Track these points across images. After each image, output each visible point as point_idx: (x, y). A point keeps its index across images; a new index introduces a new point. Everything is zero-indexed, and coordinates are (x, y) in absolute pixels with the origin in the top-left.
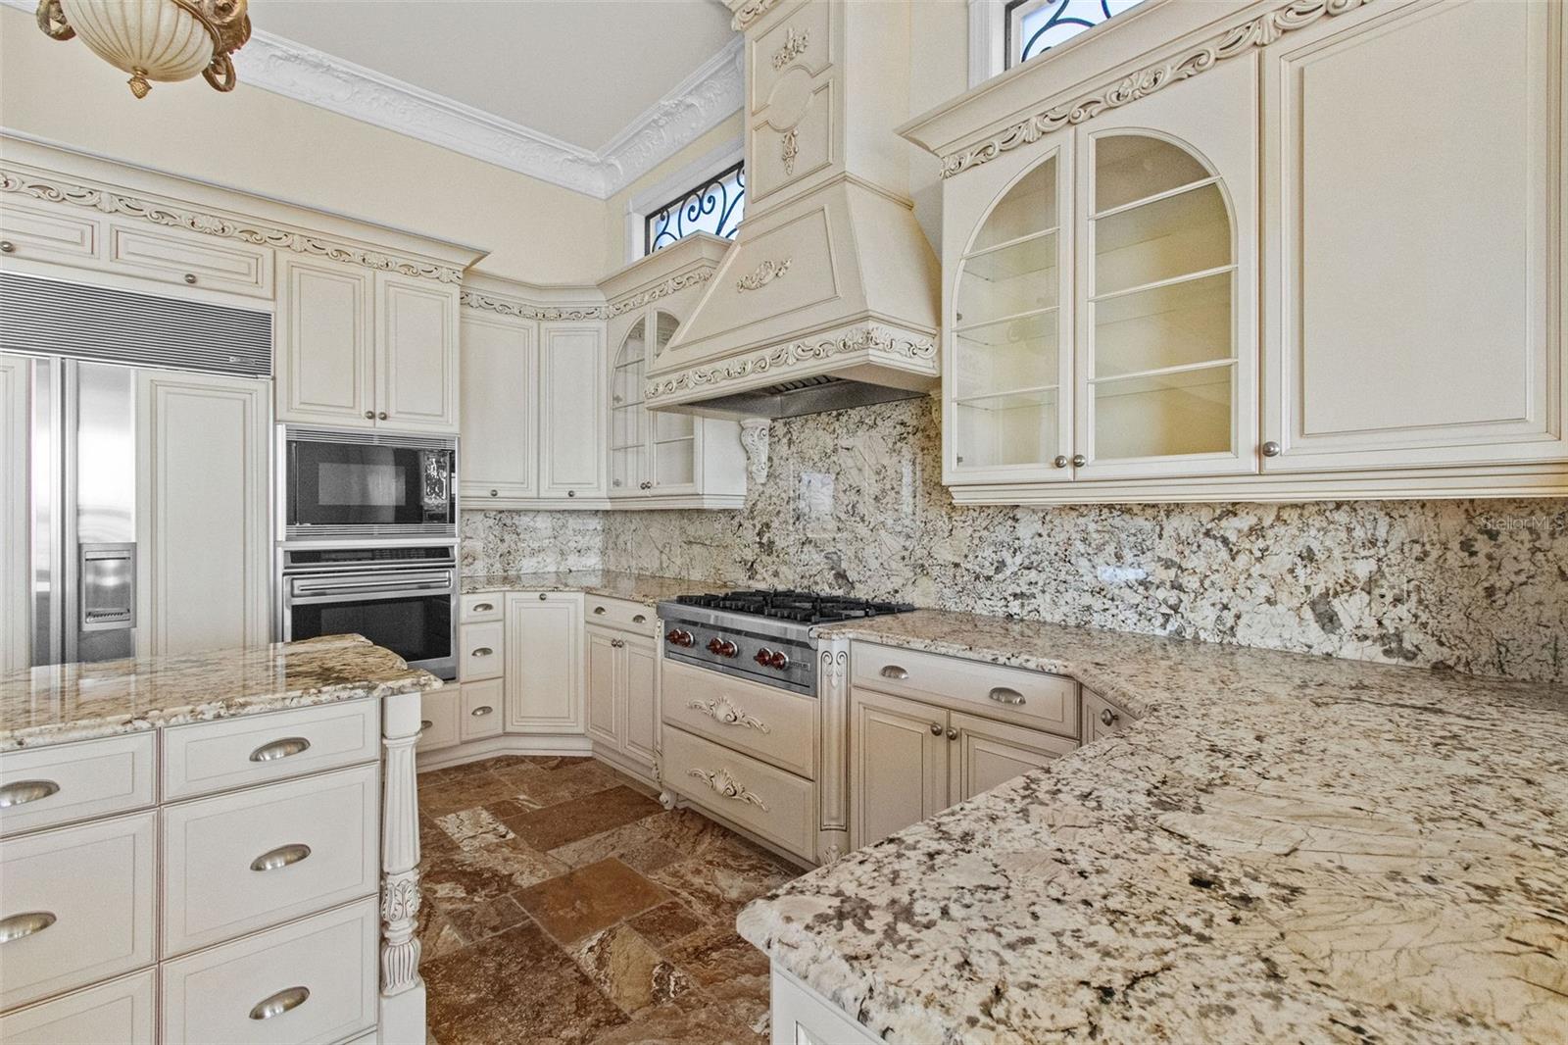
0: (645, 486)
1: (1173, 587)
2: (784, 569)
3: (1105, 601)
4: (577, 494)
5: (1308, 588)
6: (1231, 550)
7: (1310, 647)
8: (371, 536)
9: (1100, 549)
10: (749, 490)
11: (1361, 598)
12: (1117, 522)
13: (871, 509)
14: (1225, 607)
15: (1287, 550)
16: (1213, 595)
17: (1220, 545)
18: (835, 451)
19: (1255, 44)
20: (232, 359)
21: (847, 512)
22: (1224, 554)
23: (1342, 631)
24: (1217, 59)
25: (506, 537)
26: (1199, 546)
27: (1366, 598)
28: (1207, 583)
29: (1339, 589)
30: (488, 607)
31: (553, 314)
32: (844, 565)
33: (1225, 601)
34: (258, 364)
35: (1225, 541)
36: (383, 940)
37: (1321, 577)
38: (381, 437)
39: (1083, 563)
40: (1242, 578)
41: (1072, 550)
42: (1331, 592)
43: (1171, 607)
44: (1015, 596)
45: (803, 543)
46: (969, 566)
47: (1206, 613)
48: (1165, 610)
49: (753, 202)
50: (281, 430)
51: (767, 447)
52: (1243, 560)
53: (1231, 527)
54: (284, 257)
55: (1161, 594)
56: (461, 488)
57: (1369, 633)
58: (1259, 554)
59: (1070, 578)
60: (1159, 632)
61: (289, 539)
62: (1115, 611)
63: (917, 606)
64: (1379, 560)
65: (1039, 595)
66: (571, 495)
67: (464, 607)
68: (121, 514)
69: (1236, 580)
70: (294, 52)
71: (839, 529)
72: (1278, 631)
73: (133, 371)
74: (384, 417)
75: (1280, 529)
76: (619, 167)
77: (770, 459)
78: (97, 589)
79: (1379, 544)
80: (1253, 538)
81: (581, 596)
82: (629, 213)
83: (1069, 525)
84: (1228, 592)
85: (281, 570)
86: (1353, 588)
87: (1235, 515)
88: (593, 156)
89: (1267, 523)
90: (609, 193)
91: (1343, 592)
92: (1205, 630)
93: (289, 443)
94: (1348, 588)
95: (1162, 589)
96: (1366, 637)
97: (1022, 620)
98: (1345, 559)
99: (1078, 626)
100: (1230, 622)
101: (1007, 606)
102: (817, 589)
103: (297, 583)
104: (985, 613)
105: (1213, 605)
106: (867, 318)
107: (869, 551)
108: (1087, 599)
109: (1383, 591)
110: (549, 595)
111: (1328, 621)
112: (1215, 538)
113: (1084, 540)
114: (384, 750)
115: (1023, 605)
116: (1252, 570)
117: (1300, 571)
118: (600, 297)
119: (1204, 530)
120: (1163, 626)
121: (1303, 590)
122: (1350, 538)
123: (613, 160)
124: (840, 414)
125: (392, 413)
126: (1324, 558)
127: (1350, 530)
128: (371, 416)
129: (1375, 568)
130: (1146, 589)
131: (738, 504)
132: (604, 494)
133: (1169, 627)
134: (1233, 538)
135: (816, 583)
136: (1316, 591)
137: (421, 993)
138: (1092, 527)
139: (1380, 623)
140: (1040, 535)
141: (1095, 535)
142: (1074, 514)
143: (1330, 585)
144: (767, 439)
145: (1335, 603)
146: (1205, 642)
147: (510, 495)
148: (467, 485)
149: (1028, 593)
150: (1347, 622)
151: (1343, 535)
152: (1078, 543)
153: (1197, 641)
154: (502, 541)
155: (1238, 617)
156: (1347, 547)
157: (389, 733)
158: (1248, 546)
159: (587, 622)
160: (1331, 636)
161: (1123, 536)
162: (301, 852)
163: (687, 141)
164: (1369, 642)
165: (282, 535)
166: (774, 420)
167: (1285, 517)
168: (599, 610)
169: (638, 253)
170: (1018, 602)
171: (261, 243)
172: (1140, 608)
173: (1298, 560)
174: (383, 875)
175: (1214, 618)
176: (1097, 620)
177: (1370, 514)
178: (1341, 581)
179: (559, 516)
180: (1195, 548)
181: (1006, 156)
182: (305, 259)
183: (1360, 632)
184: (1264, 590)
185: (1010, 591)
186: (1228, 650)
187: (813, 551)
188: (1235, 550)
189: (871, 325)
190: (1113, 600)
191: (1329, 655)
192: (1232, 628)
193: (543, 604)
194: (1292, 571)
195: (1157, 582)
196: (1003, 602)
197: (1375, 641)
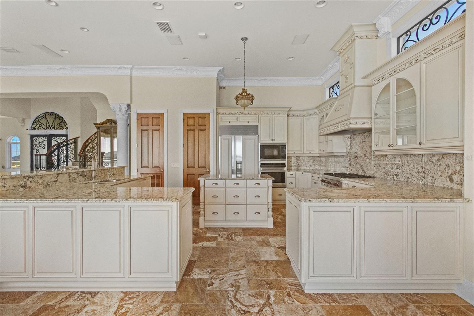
0: (324, 151)
1: (424, 173)
2: (353, 169)
3: (411, 176)
4: (311, 153)
5: (448, 173)
6: (434, 164)
7: (448, 186)
8: (272, 161)
9: (410, 164)
10: (347, 151)
11: (457, 175)
12: (413, 158)
13: (369, 155)
14: (433, 177)
15: (444, 164)
16: (431, 175)
17: (432, 163)
18: (362, 142)
19: (420, 60)
20: (253, 133)
21: (364, 156)
22: (433, 165)
23: (454, 183)
24: (415, 63)
25: (298, 162)
26: (428, 164)
27: (458, 175)
28: (430, 172)
29: (453, 173)
30: (292, 175)
31: (307, 115)
32: (364, 168)
33: (433, 176)
34: (256, 134)
35: (433, 162)
36: (268, 211)
37: (450, 170)
38: (274, 144)
39: (407, 167)
40: (436, 171)
41: (405, 165)
42: (452, 174)
43: (423, 177)
44: (395, 175)
45: (356, 163)
46: (387, 168)
47: (429, 178)
48: (422, 178)
49: (341, 91)
50: (259, 143)
51: (350, 142)
52: (436, 166)
53: (434, 159)
54: (260, 116)
55: (421, 174)
56: (287, 152)
57: (459, 183)
58: (439, 165)
59: (405, 171)
60: (421, 183)
61: (260, 161)
62: (413, 178)
63: (377, 177)
64: (461, 166)
65: (399, 175)
66: (310, 153)
67: (288, 174)
68: (240, 157)
69: (435, 171)
70: (261, 79)
71: (363, 160)
72: (443, 182)
73: (242, 137)
74: (274, 140)
75: (443, 160)
76: (323, 78)
77: (350, 144)
78: (238, 169)
79: (461, 163)
80: (438, 162)
81: (310, 173)
82: (325, 89)
83: (405, 159)
84: (434, 174)
85: (259, 166)
86: (456, 173)
87: (435, 156)
88: (317, 77)
89: (440, 158)
90: (322, 84)
91: (454, 174)
92: (429, 182)
93: (260, 146)
94: (455, 173)
95: (421, 173)
96: (458, 184)
97: (396, 180)
98: (455, 166)
99: (406, 182)
100: (434, 181)
101: (393, 177)
102: (359, 173)
103: (262, 168)
104: (390, 179)
105: (431, 177)
106: (350, 119)
107: (368, 165)
108: (408, 176)
109: (461, 173)
110: (304, 173)
111: (452, 180)
112: (431, 162)
113: (407, 162)
114: (268, 187)
115: (396, 177)
116: (438, 169)
117: (446, 169)
118: (316, 110)
119: (429, 160)
120: (422, 182)
121: (447, 173)
122: (456, 161)
123: (321, 77)
124: (363, 134)
125: (275, 139)
126: (451, 166)
127: (455, 160)
128: (272, 140)
129: (460, 168)
130: (419, 173)
131: (344, 155)
132: (317, 152)
133: (423, 182)
134: (434, 162)
135: (359, 172)
136: (450, 173)
137: (273, 218)
138: (409, 159)
139: (461, 181)
140: (400, 161)
141: (409, 161)
142: (406, 156)
143: (452, 172)
144: (350, 140)
145: (453, 176)
146: (429, 185)
147: (298, 153)
148: (288, 151)
149: (397, 174)
150: (455, 180)
151: (454, 161)
152: (406, 163)
153: (428, 185)
154: (297, 162)
155: (435, 179)
156: (455, 164)
157: (269, 184)
158: (437, 163)
159: (311, 179)
160: (452, 184)
161: (414, 161)
162: (259, 197)
163: (336, 72)
164: (459, 185)
165: (259, 161)
166: (351, 135)
167: (444, 157)
168: (313, 176)
169: (327, 97)
170: (395, 176)
171: (256, 114)
172: (418, 178)
173: (446, 167)
174: (268, 203)
175: (431, 180)
176: (410, 180)
177: (459, 156)
178: (454, 171)
179: (310, 157)
180: (427, 164)
181: (383, 81)
182: (262, 116)
183: (457, 183)
184: (440, 173)
185: (394, 174)
186: (433, 187)
187: (358, 165)
188: (435, 164)
189: (351, 120)
190: (413, 176)
191: (452, 188)
192: (434, 182)
193: (302, 175)
194: (445, 169)
195: (421, 172)
196: (393, 176)
197: (460, 185)
